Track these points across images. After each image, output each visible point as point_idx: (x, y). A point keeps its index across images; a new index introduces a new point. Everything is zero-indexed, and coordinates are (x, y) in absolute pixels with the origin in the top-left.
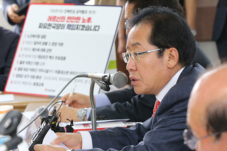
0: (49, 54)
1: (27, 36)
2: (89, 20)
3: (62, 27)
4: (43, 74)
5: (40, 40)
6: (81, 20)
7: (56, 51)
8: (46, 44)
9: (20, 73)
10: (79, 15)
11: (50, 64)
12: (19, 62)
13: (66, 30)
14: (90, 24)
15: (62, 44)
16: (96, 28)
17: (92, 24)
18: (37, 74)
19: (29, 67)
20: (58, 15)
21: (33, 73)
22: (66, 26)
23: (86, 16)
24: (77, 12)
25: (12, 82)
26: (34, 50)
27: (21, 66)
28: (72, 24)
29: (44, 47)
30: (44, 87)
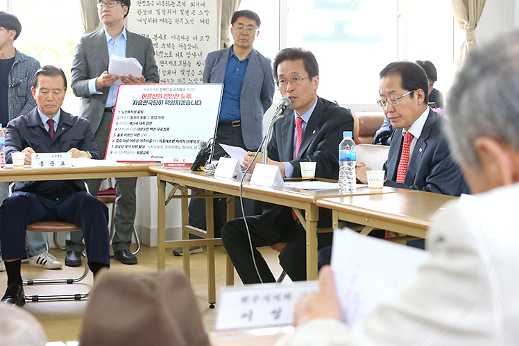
0: (149, 126)
1: (121, 112)
2: (189, 96)
3: (160, 103)
4: (146, 144)
5: (137, 115)
6: (180, 96)
7: (157, 124)
8: (145, 118)
9: (119, 144)
10: (177, 92)
11: (150, 135)
12: (117, 135)
13: (164, 106)
14: (190, 100)
15: (163, 117)
16: (198, 103)
17: (194, 99)
18: (139, 144)
19: (129, 138)
20: (153, 93)
21: (135, 144)
22: (164, 102)
23: (185, 93)
24: (174, 90)
25: (111, 152)
26: (131, 123)
27: (119, 138)
28: (171, 100)
29: (143, 120)
30: (150, 154)
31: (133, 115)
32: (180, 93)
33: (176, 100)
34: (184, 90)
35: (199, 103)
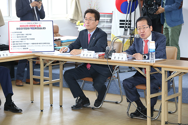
0: (26, 38)
1: (12, 33)
2: (40, 26)
4: (26, 45)
5: (19, 33)
6: (36, 26)
7: (28, 37)
9: (14, 45)
11: (27, 41)
12: (12, 42)
13: (30, 30)
15: (31, 34)
17: (42, 27)
18: (23, 45)
19: (18, 43)
20: (24, 25)
21: (21, 45)
22: (30, 28)
23: (38, 25)
24: (33, 23)
25: (12, 49)
26: (18, 37)
27: (14, 43)
28: (33, 27)
29: (22, 36)
30: (29, 49)
31: (18, 34)
32: (36, 25)
33: (35, 27)
34: (37, 23)
35: (44, 28)
